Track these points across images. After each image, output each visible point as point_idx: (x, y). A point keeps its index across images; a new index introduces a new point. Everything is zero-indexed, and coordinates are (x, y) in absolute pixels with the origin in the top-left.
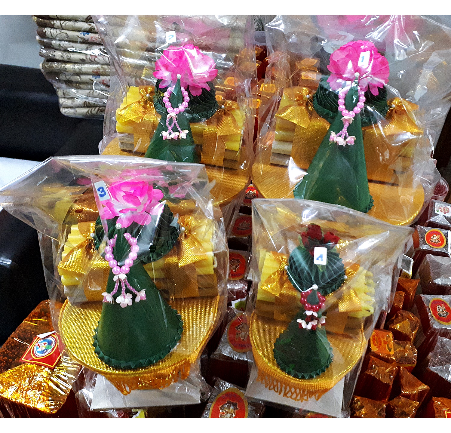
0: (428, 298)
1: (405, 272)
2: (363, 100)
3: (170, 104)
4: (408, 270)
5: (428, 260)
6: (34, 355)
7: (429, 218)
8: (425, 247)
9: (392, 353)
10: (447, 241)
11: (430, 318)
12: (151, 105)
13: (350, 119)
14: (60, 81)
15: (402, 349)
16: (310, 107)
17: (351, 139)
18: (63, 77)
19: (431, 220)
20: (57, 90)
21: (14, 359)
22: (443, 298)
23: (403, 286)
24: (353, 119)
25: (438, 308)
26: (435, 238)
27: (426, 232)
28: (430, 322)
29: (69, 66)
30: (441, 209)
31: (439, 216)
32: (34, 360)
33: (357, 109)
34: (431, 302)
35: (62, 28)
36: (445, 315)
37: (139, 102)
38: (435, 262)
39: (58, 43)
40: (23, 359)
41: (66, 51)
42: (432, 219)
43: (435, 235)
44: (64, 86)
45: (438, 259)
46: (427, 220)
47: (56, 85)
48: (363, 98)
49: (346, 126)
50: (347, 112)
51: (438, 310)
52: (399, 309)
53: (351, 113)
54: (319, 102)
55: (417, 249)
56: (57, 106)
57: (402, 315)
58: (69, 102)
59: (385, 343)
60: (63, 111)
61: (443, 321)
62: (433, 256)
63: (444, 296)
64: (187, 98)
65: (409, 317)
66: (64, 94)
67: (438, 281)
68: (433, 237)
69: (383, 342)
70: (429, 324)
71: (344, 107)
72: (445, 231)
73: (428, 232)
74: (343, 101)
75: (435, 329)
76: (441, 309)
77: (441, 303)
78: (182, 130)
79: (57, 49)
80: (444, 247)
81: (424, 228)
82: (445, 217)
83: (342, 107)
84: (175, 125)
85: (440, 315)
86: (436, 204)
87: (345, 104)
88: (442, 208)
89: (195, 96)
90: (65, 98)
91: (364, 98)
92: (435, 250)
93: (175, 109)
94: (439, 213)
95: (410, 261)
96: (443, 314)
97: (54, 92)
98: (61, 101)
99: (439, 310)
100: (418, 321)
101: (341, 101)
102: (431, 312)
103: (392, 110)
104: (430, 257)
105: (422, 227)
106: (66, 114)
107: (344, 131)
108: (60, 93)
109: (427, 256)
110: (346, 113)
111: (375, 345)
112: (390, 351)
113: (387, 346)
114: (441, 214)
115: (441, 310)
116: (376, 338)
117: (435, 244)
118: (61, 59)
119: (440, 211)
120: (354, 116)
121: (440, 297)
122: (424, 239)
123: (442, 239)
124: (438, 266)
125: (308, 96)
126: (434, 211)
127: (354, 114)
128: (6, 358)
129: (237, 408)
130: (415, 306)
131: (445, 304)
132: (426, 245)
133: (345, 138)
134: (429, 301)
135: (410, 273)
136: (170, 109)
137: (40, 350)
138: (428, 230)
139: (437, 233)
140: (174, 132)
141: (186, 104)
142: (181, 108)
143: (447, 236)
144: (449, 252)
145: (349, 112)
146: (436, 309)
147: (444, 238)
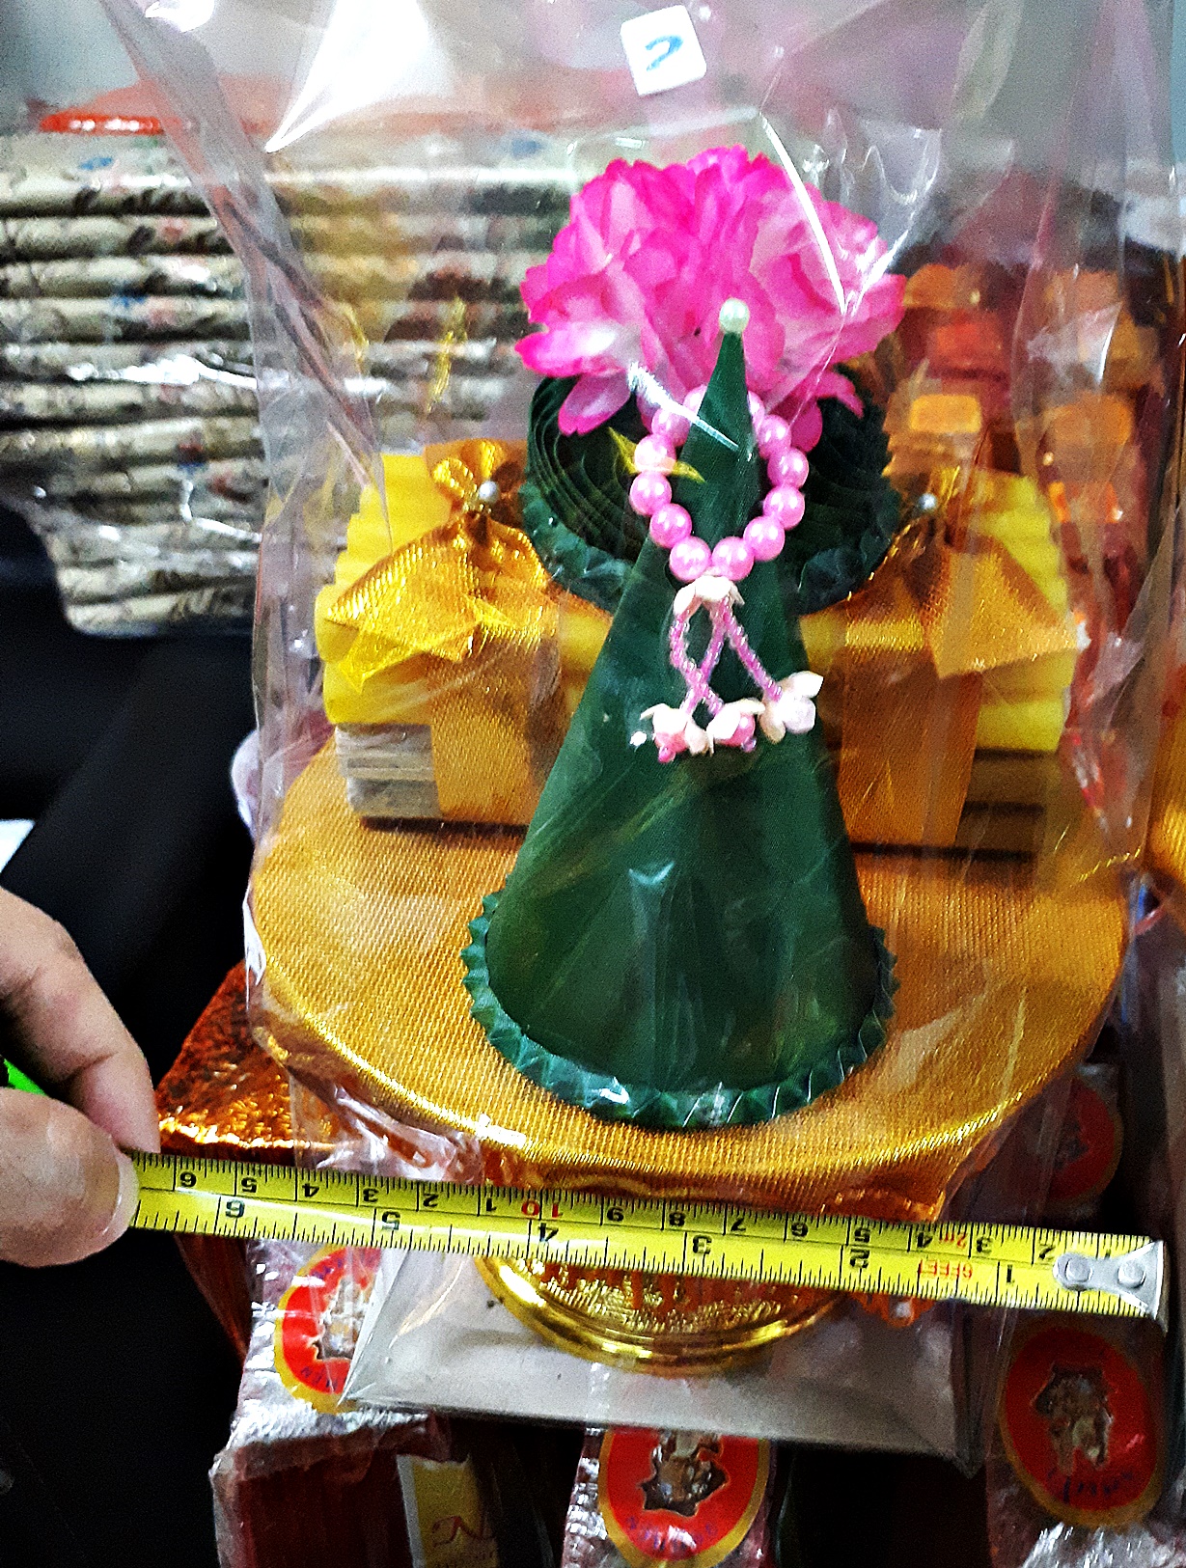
3: (682, 520)
12: (511, 544)
14: (51, 501)
18: (61, 486)
20: (49, 537)
29: (80, 439)
35: (35, 291)
37: (445, 535)
39: (29, 352)
41: (60, 378)
44: (67, 518)
47: (40, 519)
58: (92, 581)
60: (79, 616)
64: (794, 465)
66: (75, 550)
78: (779, 677)
79: (30, 379)
90: (77, 565)
93: (723, 548)
98: (69, 579)
106: (91, 629)
108: (57, 549)
118: (46, 414)
136: (687, 554)
140: (728, 699)
141: (786, 503)
142: (766, 534)
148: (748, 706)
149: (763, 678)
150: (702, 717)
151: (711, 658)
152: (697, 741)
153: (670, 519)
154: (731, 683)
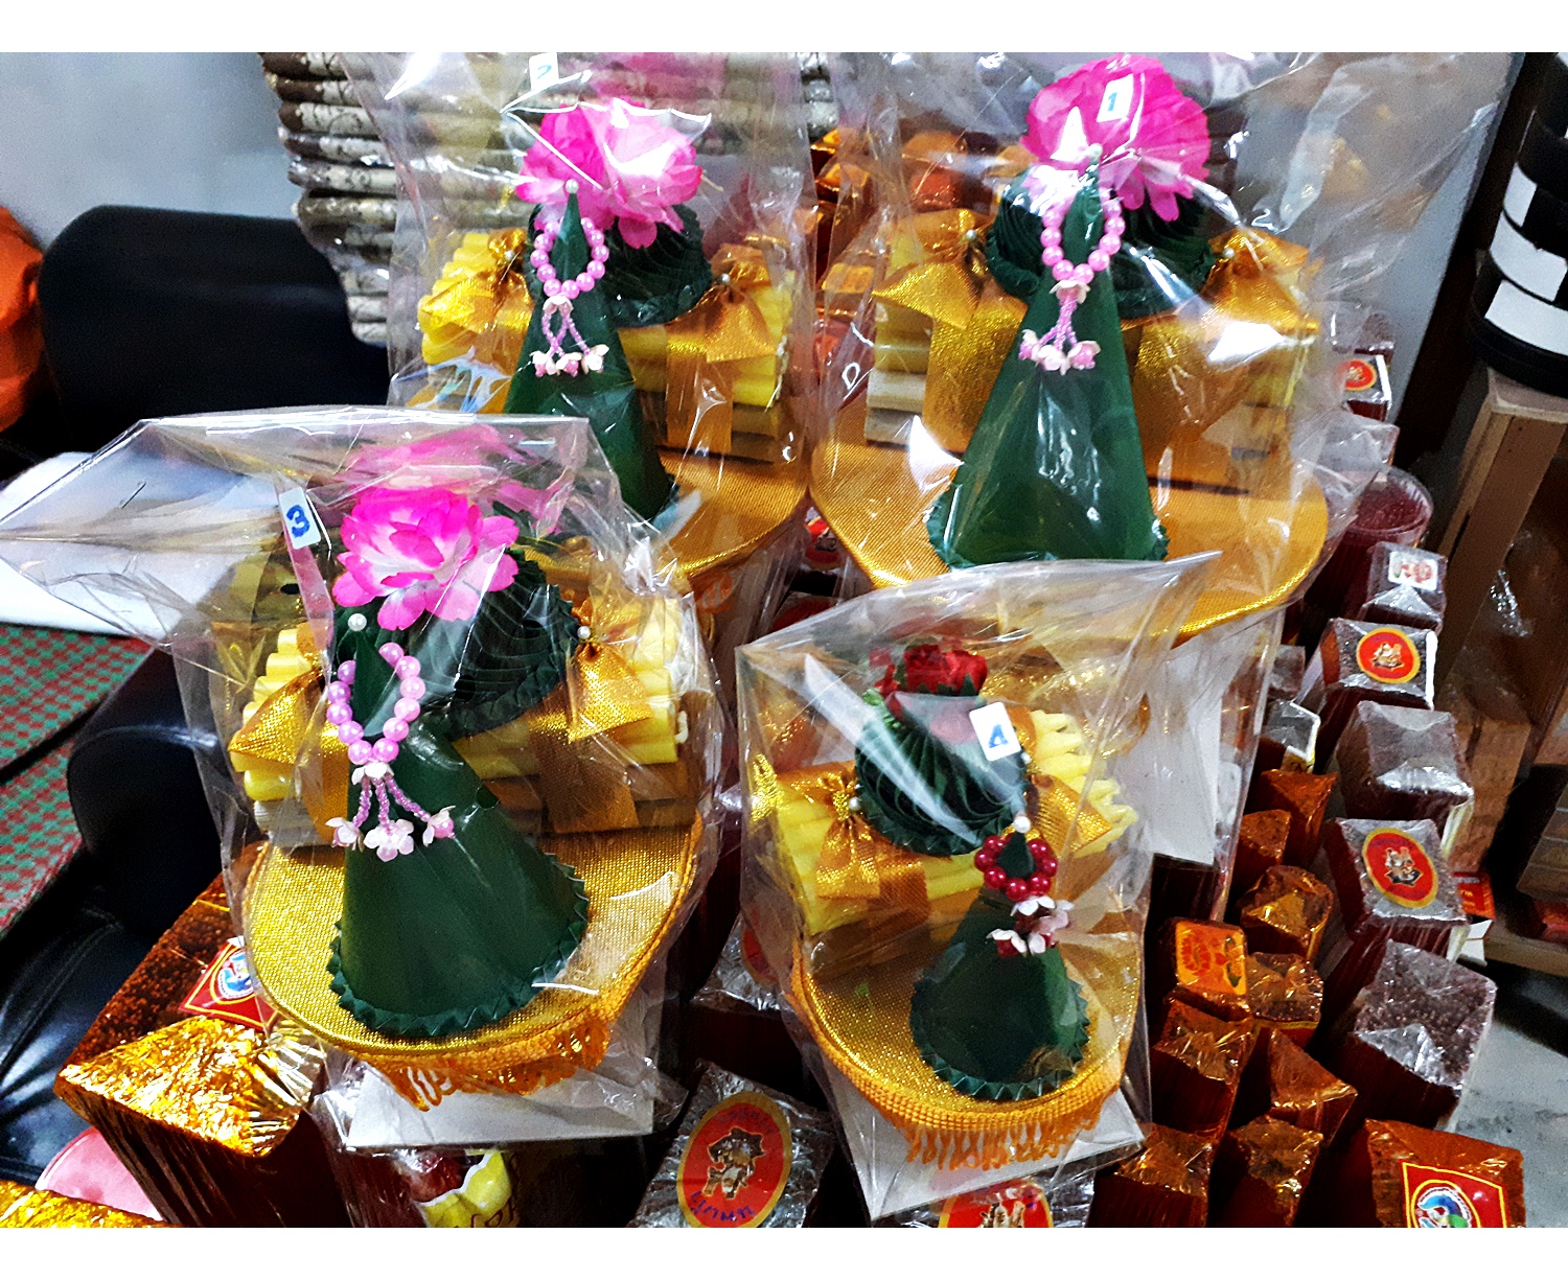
0: (1360, 829)
1: (1293, 754)
2: (1117, 229)
3: (551, 270)
4: (1304, 745)
5: (1363, 717)
6: (218, 993)
7: (1369, 597)
8: (1355, 681)
9: (1241, 989)
10: (1423, 663)
11: (1364, 887)
12: (517, 282)
13: (1077, 288)
14: (345, 248)
15: (1277, 977)
16: (977, 268)
17: (1085, 352)
18: (353, 238)
19: (1377, 601)
20: (342, 274)
21: (163, 1003)
22: (1406, 828)
23: (1286, 794)
24: (1088, 289)
25: (1389, 859)
26: (1386, 654)
27: (1360, 637)
28: (1365, 900)
29: (367, 207)
30: (1406, 567)
31: (1401, 588)
32: (215, 1007)
33: (1101, 258)
34: (1368, 839)
35: (343, 101)
36: (1411, 877)
37: (484, 275)
38: (1384, 722)
39: (336, 143)
40: (188, 1005)
41: (357, 164)
42: (1379, 600)
43: (1387, 646)
44: (357, 261)
45: (1396, 715)
46: (1364, 602)
47: (337, 261)
48: (1116, 224)
49: (1067, 310)
50: (1069, 267)
51: (1388, 864)
52: (1272, 861)
53: (1081, 269)
54: (1004, 251)
55: (1334, 687)
56: (344, 318)
57: (1280, 879)
58: (373, 307)
59: (1221, 960)
60: (360, 330)
61: (1405, 897)
62: (1377, 707)
63: (1410, 823)
64: (602, 252)
65: (1301, 886)
66: (360, 284)
67: (1393, 780)
68: (1380, 650)
69: (1213, 959)
70: (1361, 905)
71: (1059, 253)
72: (1418, 633)
73: (1366, 635)
74: (1057, 235)
75: (1378, 919)
76: (1398, 862)
77: (1399, 842)
78: (591, 345)
79: (335, 162)
80: (1413, 681)
81: (1355, 626)
82: (1419, 591)
83: (1052, 253)
84: (568, 330)
85: (1396, 880)
86: (1393, 555)
87: (1061, 245)
88: (1412, 566)
89: (638, 247)
90: (362, 294)
91: (1121, 224)
92: (1385, 689)
93: (567, 284)
94: (1402, 580)
95: (1311, 722)
96: (1405, 875)
97: (333, 281)
98: (354, 303)
99: (1393, 862)
100: (1327, 896)
101: (1050, 235)
102: (1369, 869)
103: (1226, 265)
104: (1370, 709)
105: (1348, 622)
106: (366, 340)
107: (1063, 328)
108: (349, 282)
109: (1362, 706)
110: (1066, 272)
111: (1190, 967)
112: (1235, 983)
113: (1225, 971)
114: (1407, 584)
115: (1398, 864)
116: (1195, 946)
117: (1385, 672)
118: (346, 187)
119: (1402, 576)
120: (1089, 281)
121: (1397, 826)
122: (1354, 659)
123: (1406, 658)
124: (1393, 734)
125: (971, 234)
126: (1387, 575)
127: (1090, 273)
128: (143, 1001)
129: (759, 1153)
130: (1322, 852)
131: (1412, 846)
132: (1359, 676)
133: (1067, 348)
134: (1361, 838)
135: (1309, 755)
136: (551, 285)
137: (234, 979)
138: (1366, 630)
139: (1393, 640)
140: (567, 351)
141: (596, 268)
142: (585, 281)
143: (1422, 646)
144: (1429, 695)
145: (1075, 267)
146: (1385, 860)
147: (1415, 652)
148: (576, 356)
149: (581, 343)
150: (556, 358)
151: (562, 333)
152: (553, 369)
153: (547, 270)
154: (569, 346)
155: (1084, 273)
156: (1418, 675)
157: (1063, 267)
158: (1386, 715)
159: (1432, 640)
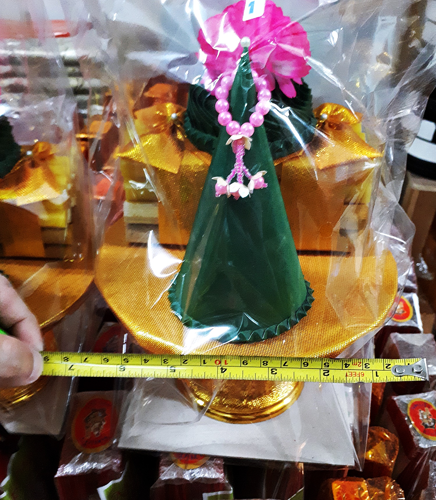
0: (405, 401)
2: (266, 96)
5: (394, 342)
10: (414, 310)
11: (413, 432)
13: (243, 139)
15: (381, 492)
16: (180, 136)
22: (425, 397)
24: (251, 140)
25: (420, 415)
26: (397, 308)
28: (414, 440)
33: (257, 117)
34: (409, 406)
36: (432, 424)
38: (403, 342)
45: (408, 338)
48: (266, 93)
49: (240, 155)
50: (237, 126)
51: (421, 418)
53: (245, 126)
54: (194, 123)
57: (372, 435)
61: (432, 435)
62: (399, 335)
63: (426, 394)
65: (383, 437)
70: (413, 443)
71: (229, 116)
72: (409, 295)
74: (226, 104)
75: (422, 449)
77: (423, 405)
80: (412, 319)
83: (224, 116)
85: (426, 426)
87: (230, 110)
91: (269, 92)
92: (400, 325)
96: (430, 423)
99: (423, 417)
100: (396, 441)
101: (222, 104)
102: (413, 422)
103: (324, 124)
104: (396, 337)
107: (239, 167)
109: (393, 335)
110: (235, 129)
115: (425, 417)
117: (399, 317)
120: (252, 134)
121: (421, 396)
123: (406, 308)
124: (409, 348)
125: (174, 116)
127: (251, 128)
130: (386, 413)
131: (429, 406)
134: (406, 406)
139: (399, 300)
143: (411, 301)
144: (420, 325)
145: (241, 125)
146: (419, 416)
147: (409, 304)
155: (248, 128)
156: (413, 316)
157: (233, 125)
158: (404, 339)
159: (415, 297)
